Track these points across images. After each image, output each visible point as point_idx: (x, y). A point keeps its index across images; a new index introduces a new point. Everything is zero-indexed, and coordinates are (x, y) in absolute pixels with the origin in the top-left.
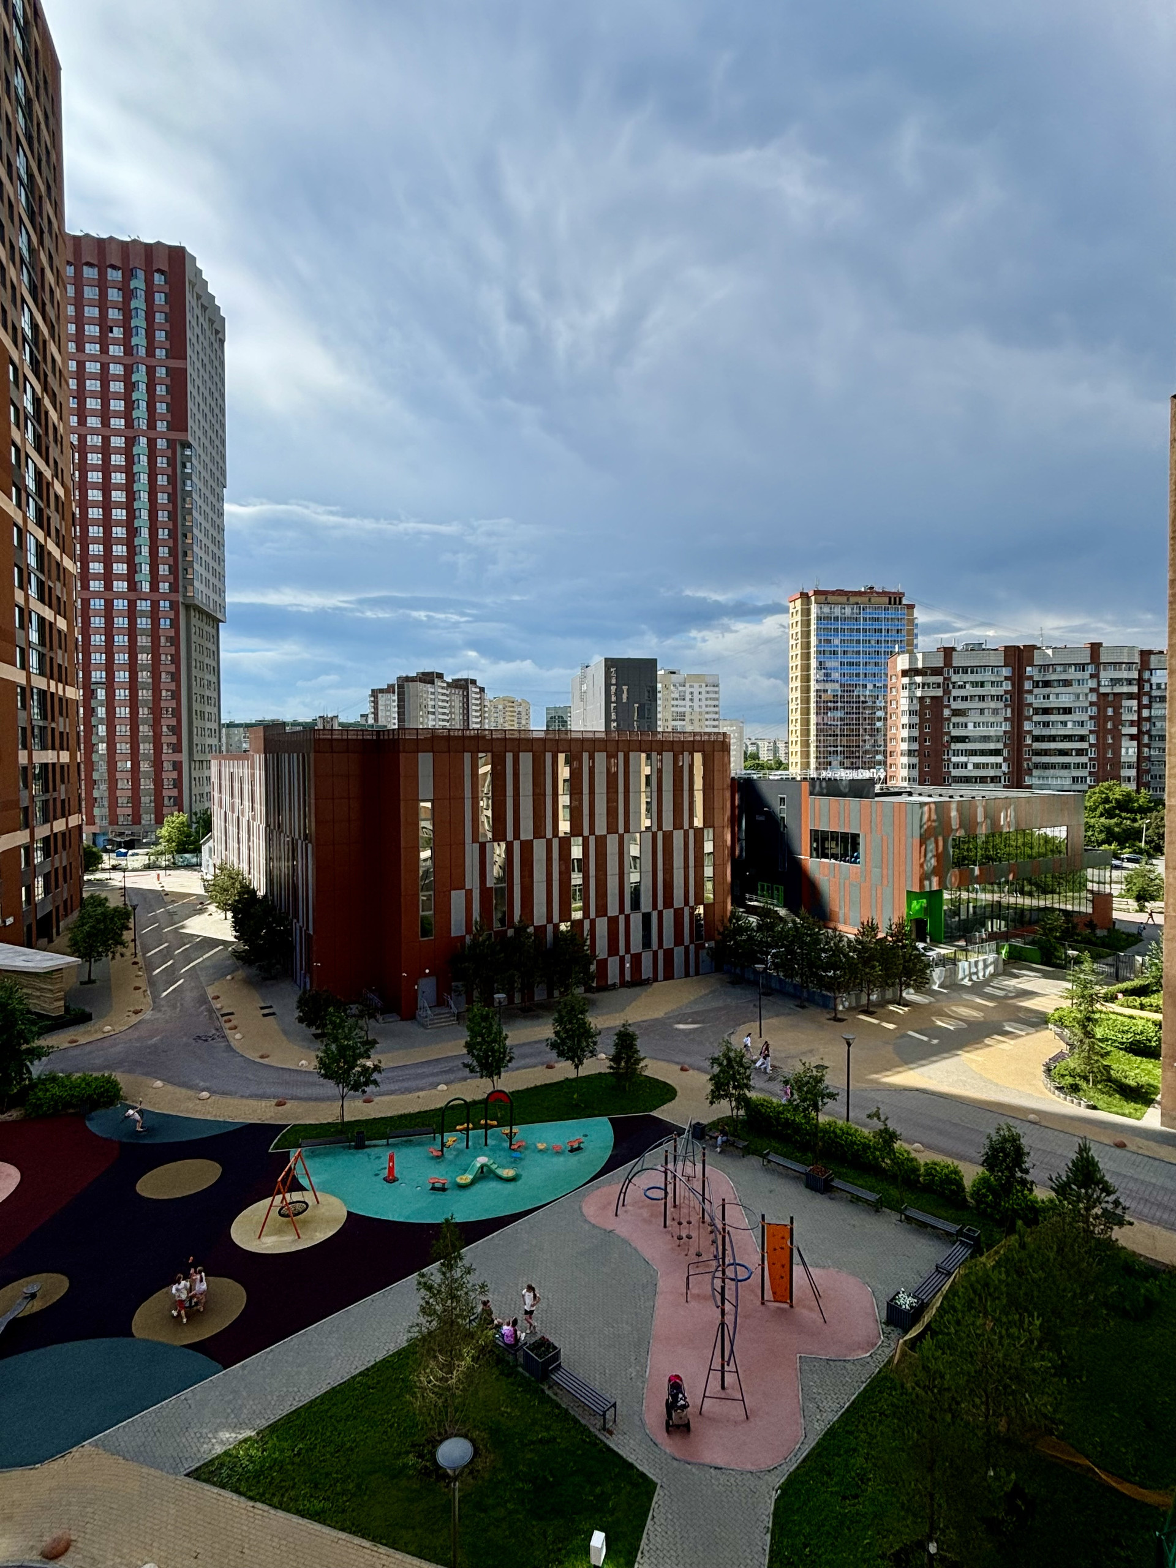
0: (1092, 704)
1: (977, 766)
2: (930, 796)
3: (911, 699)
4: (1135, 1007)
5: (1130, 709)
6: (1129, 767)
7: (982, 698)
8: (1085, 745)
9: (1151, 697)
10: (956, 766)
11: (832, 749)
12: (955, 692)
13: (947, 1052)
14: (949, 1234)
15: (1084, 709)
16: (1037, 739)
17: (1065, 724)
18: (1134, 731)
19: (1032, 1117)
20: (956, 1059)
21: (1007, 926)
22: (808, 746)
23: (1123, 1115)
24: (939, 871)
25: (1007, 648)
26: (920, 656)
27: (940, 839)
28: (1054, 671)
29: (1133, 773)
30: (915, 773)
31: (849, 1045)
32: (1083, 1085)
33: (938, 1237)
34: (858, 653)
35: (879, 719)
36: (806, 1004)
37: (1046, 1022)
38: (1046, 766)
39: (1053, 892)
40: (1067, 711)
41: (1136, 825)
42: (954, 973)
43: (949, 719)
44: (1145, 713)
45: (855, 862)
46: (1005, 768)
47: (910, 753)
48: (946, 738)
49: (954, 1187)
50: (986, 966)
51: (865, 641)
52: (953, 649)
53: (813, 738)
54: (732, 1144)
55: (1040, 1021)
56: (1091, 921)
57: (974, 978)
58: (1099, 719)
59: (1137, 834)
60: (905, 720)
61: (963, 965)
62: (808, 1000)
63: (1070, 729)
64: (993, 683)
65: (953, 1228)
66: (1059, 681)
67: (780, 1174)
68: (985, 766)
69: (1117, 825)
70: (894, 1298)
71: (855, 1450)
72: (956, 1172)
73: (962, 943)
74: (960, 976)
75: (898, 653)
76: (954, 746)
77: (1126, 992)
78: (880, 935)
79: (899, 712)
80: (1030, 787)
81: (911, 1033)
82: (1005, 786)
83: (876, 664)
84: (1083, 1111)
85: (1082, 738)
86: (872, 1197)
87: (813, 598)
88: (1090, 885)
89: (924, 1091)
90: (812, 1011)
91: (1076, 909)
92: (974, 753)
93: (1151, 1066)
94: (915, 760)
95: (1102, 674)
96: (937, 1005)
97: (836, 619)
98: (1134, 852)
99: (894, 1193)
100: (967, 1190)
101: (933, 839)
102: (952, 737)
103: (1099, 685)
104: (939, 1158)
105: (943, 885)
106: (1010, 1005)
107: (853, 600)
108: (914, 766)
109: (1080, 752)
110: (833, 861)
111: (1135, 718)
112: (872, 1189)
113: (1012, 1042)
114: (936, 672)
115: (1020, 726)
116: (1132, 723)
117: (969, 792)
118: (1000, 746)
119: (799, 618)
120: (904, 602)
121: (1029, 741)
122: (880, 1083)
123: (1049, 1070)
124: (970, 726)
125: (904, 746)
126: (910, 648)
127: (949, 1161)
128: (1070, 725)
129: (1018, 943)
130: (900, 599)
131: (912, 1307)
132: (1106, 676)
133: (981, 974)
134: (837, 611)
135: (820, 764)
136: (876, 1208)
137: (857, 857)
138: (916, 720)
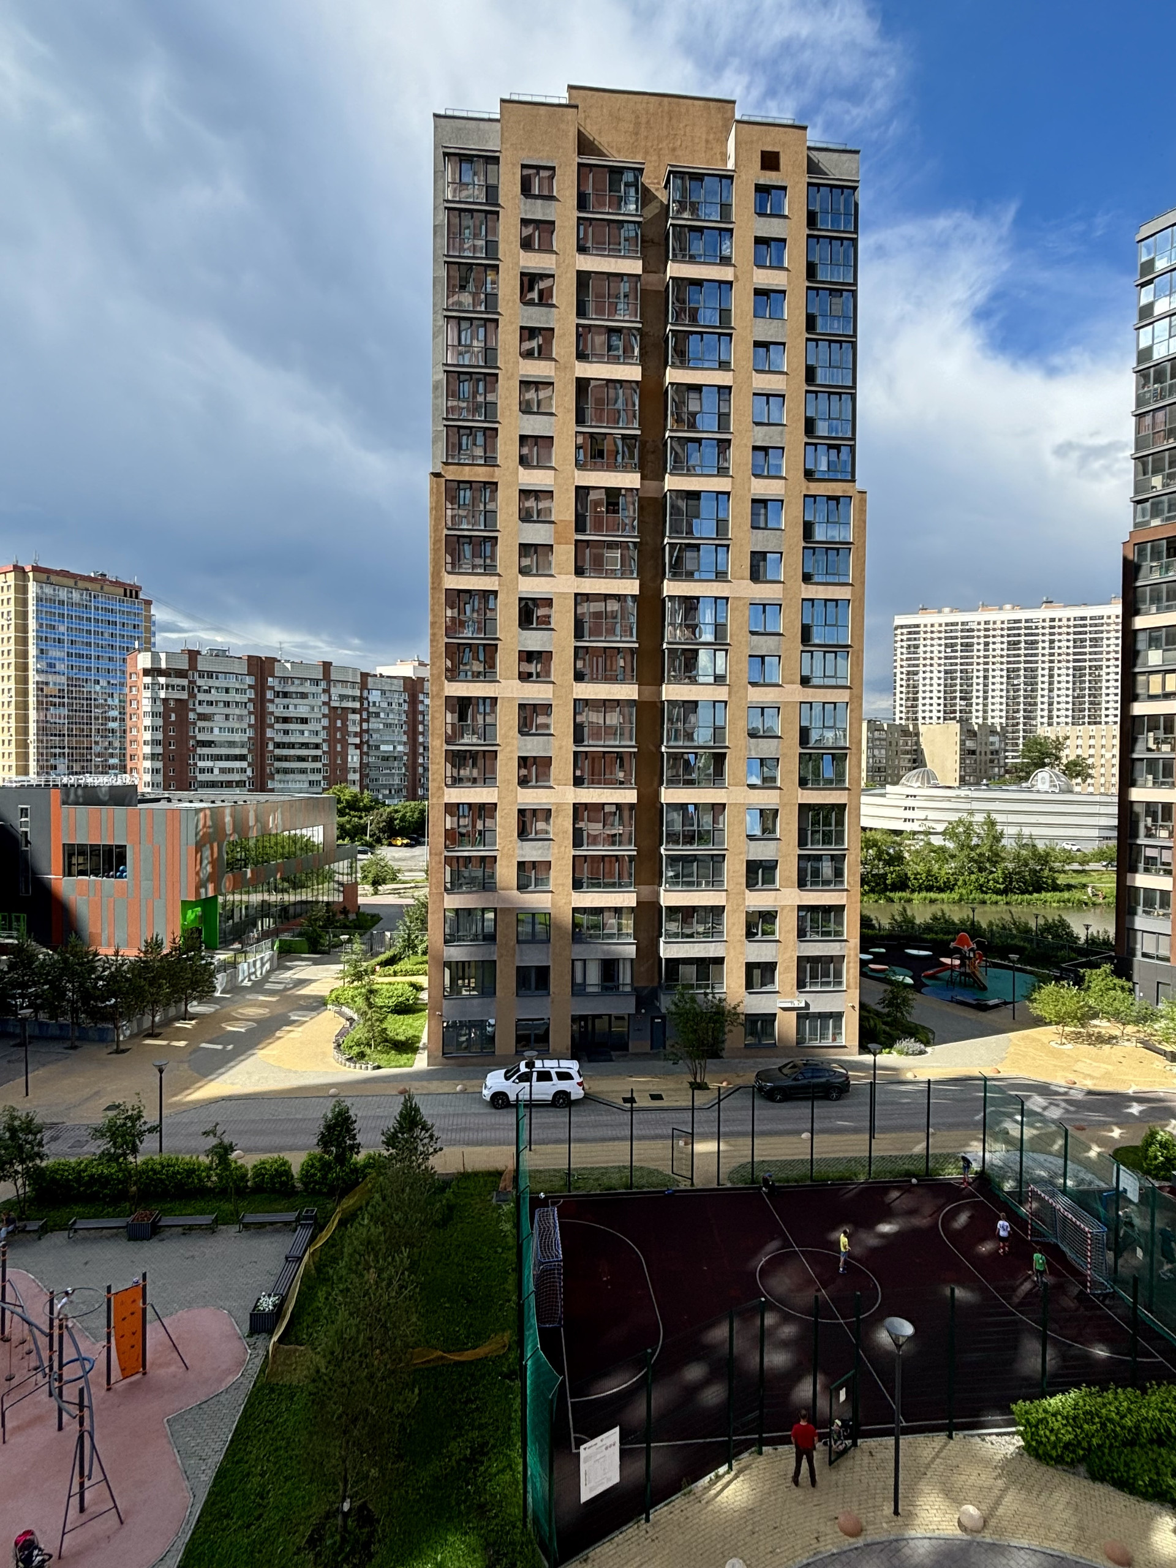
0: (324, 716)
1: (222, 771)
2: (191, 802)
3: (154, 700)
4: (390, 975)
5: (354, 722)
6: (354, 772)
7: (227, 704)
8: (319, 752)
9: (369, 712)
10: (202, 771)
11: (58, 751)
12: (200, 697)
13: (242, 1054)
14: (287, 1224)
15: (319, 720)
16: (278, 745)
17: (302, 732)
18: (357, 741)
19: (332, 1091)
20: (252, 1058)
21: (275, 923)
22: (26, 746)
23: (400, 1066)
24: (215, 878)
25: (250, 658)
26: (163, 656)
27: (215, 845)
28: (293, 683)
29: (357, 777)
30: (160, 778)
31: (161, 1071)
32: (368, 1051)
33: (278, 1231)
34: (89, 644)
35: (114, 719)
36: (77, 1043)
37: (325, 1004)
38: (286, 771)
39: (303, 887)
40: (304, 721)
41: (362, 821)
42: (234, 976)
43: (195, 723)
44: (365, 726)
45: (121, 877)
46: (249, 772)
47: (154, 757)
48: (191, 743)
49: (284, 1178)
50: (263, 964)
51: (96, 633)
52: (198, 653)
53: (32, 737)
54: (23, 1230)
55: (320, 1003)
56: (345, 908)
57: (253, 977)
58: (331, 729)
59: (363, 829)
60: (148, 722)
61: (243, 967)
62: (79, 1039)
63: (307, 738)
64: (237, 690)
65: (291, 1216)
66: (297, 693)
67: (95, 1240)
68: (231, 770)
69: (349, 822)
70: (256, 1306)
71: (248, 1475)
72: (285, 1163)
73: (237, 946)
74: (240, 979)
75: (139, 651)
76: (200, 751)
77: (384, 964)
78: (165, 952)
79: (141, 712)
80: (272, 790)
81: (204, 1045)
82: (249, 790)
83: (110, 659)
84: (371, 1073)
85: (317, 746)
86: (206, 1219)
87: (31, 574)
88: (337, 877)
89: (229, 1098)
90: (88, 1049)
91: (331, 899)
92: (219, 758)
93: (411, 1021)
94: (159, 765)
95: (333, 690)
96: (224, 1010)
97: (62, 603)
98: (362, 845)
99: (228, 1207)
100: (296, 1176)
101: (208, 846)
102: (198, 742)
103: (330, 699)
104: (264, 1157)
105: (218, 891)
106: (289, 996)
107: (81, 584)
108: (157, 771)
109: (316, 759)
110: (92, 878)
111: (358, 730)
112: (202, 1212)
113: (300, 1029)
114: (181, 674)
115: (263, 733)
116: (356, 735)
117: (230, 797)
118: (245, 751)
119: (12, 594)
120: (141, 596)
121: (271, 747)
122: (185, 1104)
123: (339, 1045)
124: (216, 731)
125: (147, 750)
126: (148, 646)
127: (276, 1156)
128: (306, 734)
129: (286, 936)
130: (137, 592)
131: (274, 1306)
132: (335, 691)
133: (258, 973)
134: (63, 594)
135: (42, 767)
136: (211, 1229)
137: (124, 871)
138: (160, 722)
